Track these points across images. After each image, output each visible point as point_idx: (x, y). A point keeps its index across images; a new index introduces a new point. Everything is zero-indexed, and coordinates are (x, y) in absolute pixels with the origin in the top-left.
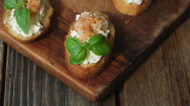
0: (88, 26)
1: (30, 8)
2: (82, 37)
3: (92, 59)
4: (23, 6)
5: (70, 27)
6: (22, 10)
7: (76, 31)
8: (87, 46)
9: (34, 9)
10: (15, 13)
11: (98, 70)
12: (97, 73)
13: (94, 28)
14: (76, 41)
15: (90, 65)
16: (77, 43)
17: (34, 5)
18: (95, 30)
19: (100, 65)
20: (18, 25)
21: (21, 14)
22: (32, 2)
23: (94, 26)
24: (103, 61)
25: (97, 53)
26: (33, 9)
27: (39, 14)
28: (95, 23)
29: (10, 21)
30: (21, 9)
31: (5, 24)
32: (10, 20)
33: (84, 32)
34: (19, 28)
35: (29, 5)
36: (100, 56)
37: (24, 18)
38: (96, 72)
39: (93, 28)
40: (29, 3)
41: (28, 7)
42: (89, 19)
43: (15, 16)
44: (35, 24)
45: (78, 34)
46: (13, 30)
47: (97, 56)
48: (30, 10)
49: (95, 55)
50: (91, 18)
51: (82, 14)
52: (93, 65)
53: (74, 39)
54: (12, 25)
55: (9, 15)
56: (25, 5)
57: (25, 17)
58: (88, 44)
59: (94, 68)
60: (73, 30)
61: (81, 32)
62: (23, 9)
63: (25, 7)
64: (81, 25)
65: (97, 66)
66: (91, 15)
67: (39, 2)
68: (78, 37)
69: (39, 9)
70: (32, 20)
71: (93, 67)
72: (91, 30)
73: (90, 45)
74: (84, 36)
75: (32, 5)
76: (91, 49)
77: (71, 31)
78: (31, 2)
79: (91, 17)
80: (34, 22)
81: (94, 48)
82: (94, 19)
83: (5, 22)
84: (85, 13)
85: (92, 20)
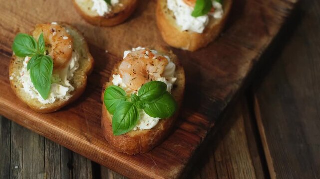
0: (141, 70)
1: (54, 56)
2: (129, 85)
3: (144, 122)
4: (43, 53)
5: (114, 71)
6: (40, 60)
7: (121, 77)
8: (135, 101)
9: (61, 59)
10: (29, 63)
11: (153, 141)
12: (151, 146)
13: (151, 74)
14: (119, 92)
15: (140, 131)
16: (121, 96)
17: (60, 51)
18: (152, 76)
19: (156, 133)
20: (32, 84)
21: (38, 65)
22: (59, 47)
23: (151, 69)
24: (162, 127)
25: (153, 114)
26: (59, 57)
27: (69, 68)
28: (153, 65)
29: (20, 76)
30: (40, 57)
31: (11, 80)
32: (21, 74)
33: (133, 78)
34: (34, 89)
35: (52, 51)
36: (157, 119)
37: (43, 72)
38: (149, 144)
39: (149, 72)
40: (53, 47)
41: (51, 54)
42: (144, 58)
43: (28, 68)
44: (61, 83)
45: (124, 81)
46: (24, 91)
47: (153, 118)
48: (54, 59)
49: (149, 116)
50: (146, 57)
51: (134, 49)
52: (145, 133)
53: (117, 88)
54: (23, 84)
55: (20, 66)
56: (47, 51)
57: (45, 71)
58: (137, 99)
59: (145, 137)
60: (116, 74)
61: (128, 77)
62: (43, 58)
63: (47, 54)
64: (129, 66)
65: (151, 134)
66: (147, 52)
67: (70, 46)
68: (124, 85)
69: (69, 58)
70: (57, 76)
71: (145, 135)
72: (146, 75)
73: (141, 99)
74: (132, 84)
75: (58, 51)
76: (142, 107)
77: (114, 76)
78: (56, 47)
79: (147, 55)
80: (60, 80)
81: (147, 106)
82: (151, 58)
83: (11, 78)
84: (139, 48)
85: (147, 59)
